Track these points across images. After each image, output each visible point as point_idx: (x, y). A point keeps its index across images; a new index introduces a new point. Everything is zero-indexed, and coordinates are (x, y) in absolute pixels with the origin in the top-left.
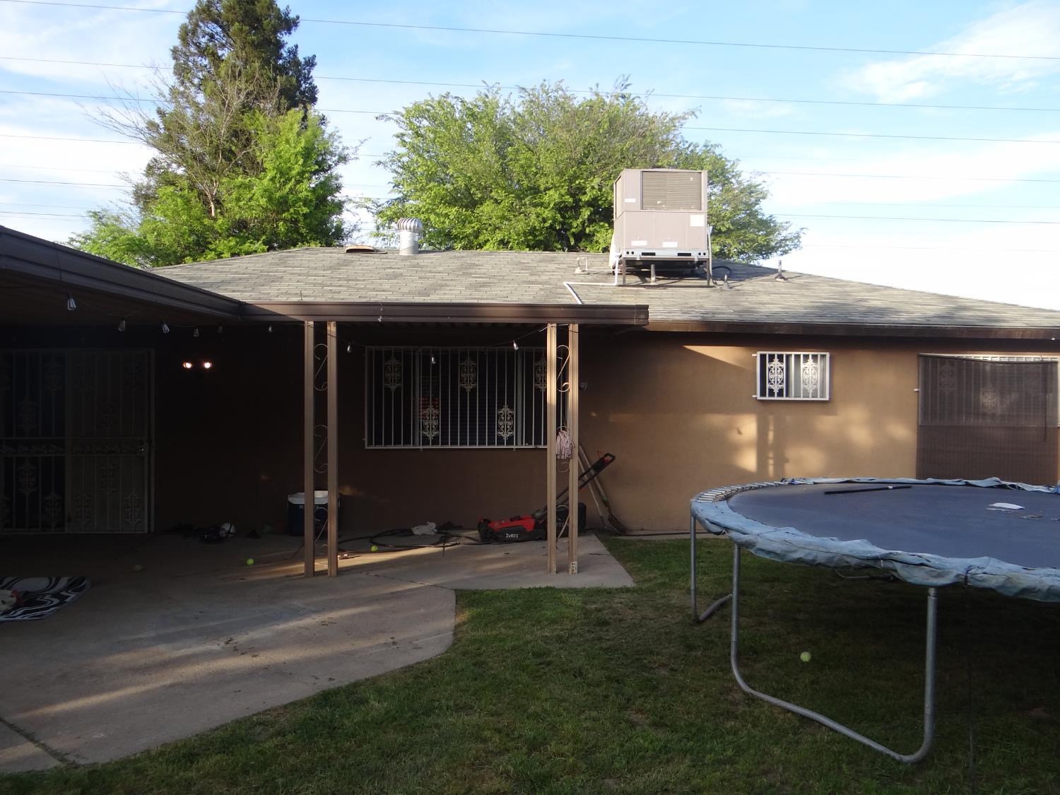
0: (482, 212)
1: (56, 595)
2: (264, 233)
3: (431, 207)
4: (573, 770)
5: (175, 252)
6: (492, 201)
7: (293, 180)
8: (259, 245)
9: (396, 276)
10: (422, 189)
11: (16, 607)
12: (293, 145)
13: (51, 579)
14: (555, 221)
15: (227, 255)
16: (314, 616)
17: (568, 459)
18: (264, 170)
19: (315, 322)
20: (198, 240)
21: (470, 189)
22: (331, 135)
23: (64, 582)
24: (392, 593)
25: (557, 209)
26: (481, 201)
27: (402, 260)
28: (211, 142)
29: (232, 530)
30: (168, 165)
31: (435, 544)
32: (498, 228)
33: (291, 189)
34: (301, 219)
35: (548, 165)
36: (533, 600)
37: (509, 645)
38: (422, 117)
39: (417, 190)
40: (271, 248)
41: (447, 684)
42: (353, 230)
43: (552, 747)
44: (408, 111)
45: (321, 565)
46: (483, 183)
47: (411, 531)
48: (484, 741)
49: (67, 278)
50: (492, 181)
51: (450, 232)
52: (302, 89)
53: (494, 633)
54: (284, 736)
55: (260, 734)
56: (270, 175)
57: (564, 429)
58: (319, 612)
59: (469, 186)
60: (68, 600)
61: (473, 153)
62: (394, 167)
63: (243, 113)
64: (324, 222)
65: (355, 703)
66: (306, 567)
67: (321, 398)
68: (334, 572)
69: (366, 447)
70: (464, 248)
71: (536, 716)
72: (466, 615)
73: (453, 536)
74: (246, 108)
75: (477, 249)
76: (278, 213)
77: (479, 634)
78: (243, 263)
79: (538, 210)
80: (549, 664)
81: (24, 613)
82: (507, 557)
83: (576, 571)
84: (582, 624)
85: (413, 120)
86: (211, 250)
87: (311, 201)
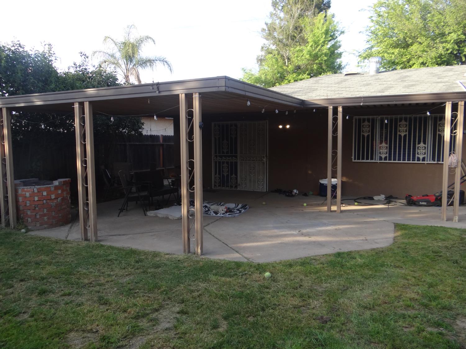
0: (412, 49)
1: (238, 210)
2: (307, 70)
3: (385, 50)
4: (450, 297)
5: (272, 82)
6: (418, 43)
7: (320, 45)
8: (305, 76)
9: (368, 85)
10: (381, 42)
11: (226, 212)
12: (320, 29)
13: (236, 204)
14: (453, 49)
15: (292, 81)
16: (332, 226)
17: (455, 168)
18: (308, 42)
19: (333, 107)
20: (281, 76)
21: (406, 39)
22: (337, 22)
23: (240, 206)
24: (365, 221)
25: (455, 43)
26: (412, 44)
27: (371, 77)
28: (286, 33)
29: (297, 193)
30: (269, 45)
31: (384, 204)
32: (421, 57)
33: (319, 50)
34: (324, 62)
35: (451, 20)
36: (433, 231)
37: (420, 247)
38: (382, 6)
39: (378, 43)
40: (311, 77)
41: (390, 257)
42: (346, 65)
43: (440, 287)
44: (375, 5)
45: (334, 208)
46: (413, 35)
47: (373, 198)
48: (408, 280)
49: (248, 94)
50: (418, 33)
51: (394, 61)
52: (324, 3)
53: (413, 241)
54: (323, 265)
55: (314, 263)
56: (310, 44)
57: (453, 153)
58: (334, 225)
59: (405, 37)
60: (242, 212)
61: (408, 20)
62: (368, 33)
63: (299, 18)
64: (333, 63)
65: (351, 258)
66: (328, 208)
67: (335, 139)
68: (339, 211)
69: (353, 161)
70: (402, 68)
71: (433, 275)
72: (399, 233)
73: (393, 201)
74: (301, 16)
75: (409, 68)
76: (313, 61)
77: (406, 241)
78: (300, 84)
79: (444, 45)
80: (441, 256)
81: (229, 214)
82: (420, 212)
83: (457, 221)
84: (459, 243)
85: (377, 9)
86: (286, 80)
87: (328, 54)
